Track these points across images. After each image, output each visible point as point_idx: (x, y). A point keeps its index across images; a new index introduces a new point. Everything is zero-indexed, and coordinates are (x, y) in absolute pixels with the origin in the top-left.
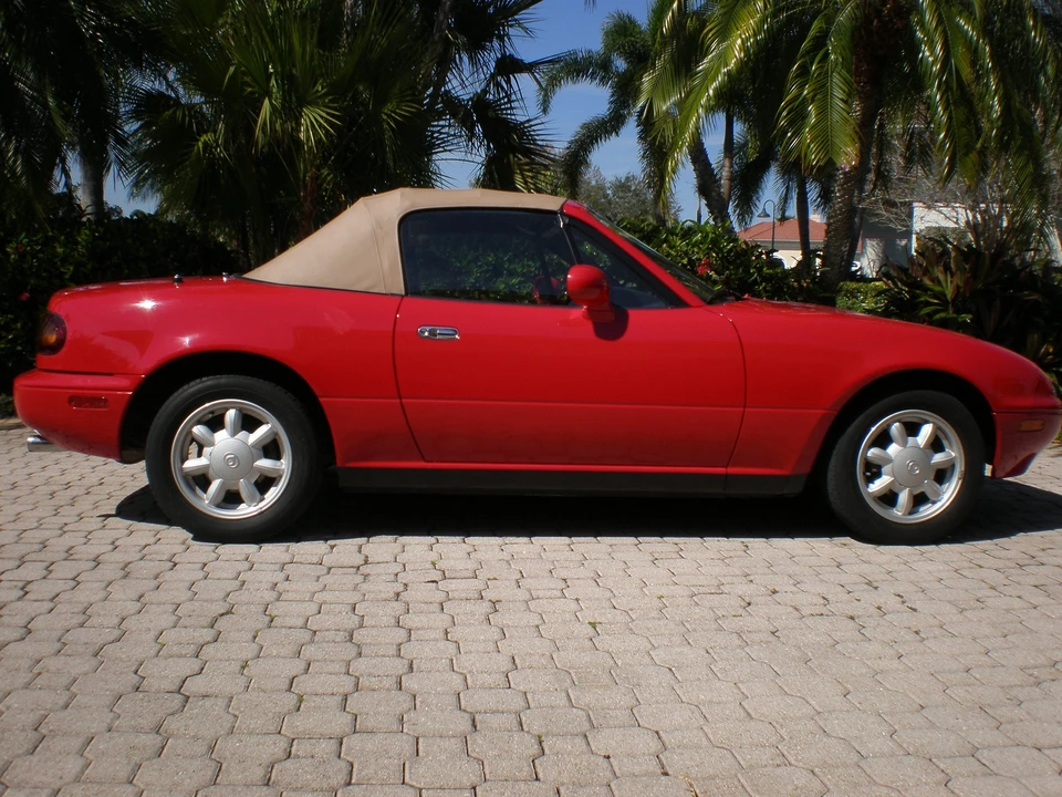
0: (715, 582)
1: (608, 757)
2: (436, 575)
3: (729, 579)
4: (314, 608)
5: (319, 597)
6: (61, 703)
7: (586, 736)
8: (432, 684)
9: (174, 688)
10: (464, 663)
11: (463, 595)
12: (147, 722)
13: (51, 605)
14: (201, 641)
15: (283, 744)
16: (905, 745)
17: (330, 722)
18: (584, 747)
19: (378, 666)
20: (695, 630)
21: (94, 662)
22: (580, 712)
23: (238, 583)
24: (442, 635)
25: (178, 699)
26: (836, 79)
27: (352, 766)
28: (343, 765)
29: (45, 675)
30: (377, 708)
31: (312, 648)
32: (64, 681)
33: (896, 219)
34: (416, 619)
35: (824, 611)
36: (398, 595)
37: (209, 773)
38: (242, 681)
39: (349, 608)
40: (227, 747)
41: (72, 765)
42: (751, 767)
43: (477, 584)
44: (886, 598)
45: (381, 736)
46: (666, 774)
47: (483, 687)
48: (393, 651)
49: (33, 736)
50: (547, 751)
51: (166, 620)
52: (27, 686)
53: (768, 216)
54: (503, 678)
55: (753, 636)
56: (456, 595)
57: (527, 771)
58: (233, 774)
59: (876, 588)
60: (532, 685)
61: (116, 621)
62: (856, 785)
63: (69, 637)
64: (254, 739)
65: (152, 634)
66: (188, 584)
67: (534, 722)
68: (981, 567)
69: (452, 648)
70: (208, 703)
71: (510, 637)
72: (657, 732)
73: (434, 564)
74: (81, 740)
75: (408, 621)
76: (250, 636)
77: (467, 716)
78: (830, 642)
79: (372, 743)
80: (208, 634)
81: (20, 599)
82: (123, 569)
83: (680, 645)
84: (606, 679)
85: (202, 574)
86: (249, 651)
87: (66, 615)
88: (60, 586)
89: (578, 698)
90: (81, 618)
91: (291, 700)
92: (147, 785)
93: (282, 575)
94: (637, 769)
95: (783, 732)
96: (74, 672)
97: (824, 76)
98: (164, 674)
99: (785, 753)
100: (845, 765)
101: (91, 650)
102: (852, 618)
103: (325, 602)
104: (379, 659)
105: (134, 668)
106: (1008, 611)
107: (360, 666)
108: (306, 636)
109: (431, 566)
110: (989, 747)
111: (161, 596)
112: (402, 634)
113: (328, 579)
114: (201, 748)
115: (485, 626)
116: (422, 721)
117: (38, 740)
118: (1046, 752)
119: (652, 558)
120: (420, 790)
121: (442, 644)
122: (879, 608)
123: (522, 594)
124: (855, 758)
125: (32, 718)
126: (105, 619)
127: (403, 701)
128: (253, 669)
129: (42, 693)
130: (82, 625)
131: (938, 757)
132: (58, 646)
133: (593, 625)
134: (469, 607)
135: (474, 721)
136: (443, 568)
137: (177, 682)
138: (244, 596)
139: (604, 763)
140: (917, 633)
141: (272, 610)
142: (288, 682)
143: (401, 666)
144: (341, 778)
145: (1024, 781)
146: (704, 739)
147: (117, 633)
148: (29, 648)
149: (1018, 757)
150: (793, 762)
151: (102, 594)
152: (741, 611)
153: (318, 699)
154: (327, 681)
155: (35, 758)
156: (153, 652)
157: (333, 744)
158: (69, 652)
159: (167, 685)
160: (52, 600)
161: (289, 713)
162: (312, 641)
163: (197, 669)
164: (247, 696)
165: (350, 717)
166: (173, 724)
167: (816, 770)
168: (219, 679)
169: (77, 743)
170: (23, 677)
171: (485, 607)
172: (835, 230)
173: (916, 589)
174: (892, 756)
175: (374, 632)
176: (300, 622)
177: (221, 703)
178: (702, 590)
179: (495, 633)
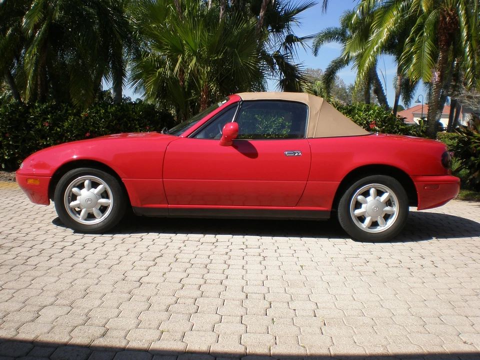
0: (357, 253)
1: (295, 310)
2: (244, 247)
3: (363, 253)
4: (194, 256)
5: (196, 253)
6: (95, 283)
7: (288, 303)
8: (234, 283)
9: (138, 280)
10: (248, 277)
11: (253, 254)
12: (126, 290)
13: (94, 251)
14: (149, 265)
15: (175, 299)
16: (412, 312)
17: (193, 293)
18: (287, 306)
19: (215, 276)
20: (342, 270)
21: (109, 271)
22: (288, 295)
23: (166, 246)
24: (241, 267)
25: (138, 284)
26: (426, 44)
27: (199, 307)
28: (195, 307)
29: (90, 274)
30: (212, 290)
31: (191, 269)
32: (97, 276)
33: (472, 104)
34: (233, 262)
35: (398, 265)
36: (227, 253)
37: (147, 307)
38: (163, 279)
39: (207, 257)
40: (153, 300)
41: (98, 302)
42: (349, 316)
43: (260, 251)
44: (427, 262)
45: (211, 298)
46: (315, 316)
47: (253, 285)
48: (222, 272)
49: (84, 293)
50: (272, 307)
51: (137, 258)
52: (83, 277)
53: (420, 102)
54: (261, 282)
55: (366, 273)
56: (250, 254)
57: (263, 312)
58: (155, 307)
59: (424, 258)
60: (272, 285)
61: (118, 257)
62: (388, 324)
63: (100, 262)
64: (164, 297)
65: (131, 263)
66: (147, 246)
67: (269, 297)
68: (472, 252)
69: (244, 271)
70: (149, 285)
71: (268, 269)
72: (316, 303)
73: (244, 243)
74: (101, 295)
75: (229, 262)
76: (168, 265)
77: (245, 294)
78: (397, 276)
79: (206, 301)
80: (152, 263)
81: (82, 249)
82: (122, 240)
83: (334, 275)
84: (302, 285)
85: (152, 243)
86: (167, 269)
87: (99, 255)
88: (98, 245)
89: (289, 290)
90: (105, 256)
91: (180, 285)
92: (124, 309)
93: (184, 244)
94: (305, 314)
95: (365, 305)
96: (101, 274)
97: (421, 43)
98: (134, 275)
99: (364, 312)
100: (386, 317)
101: (108, 267)
102: (409, 269)
103: (198, 254)
104: (215, 274)
105: (123, 273)
106: (476, 269)
107: (207, 276)
108: (189, 265)
109: (242, 243)
110: (446, 315)
111: (136, 250)
112: (226, 266)
113: (201, 247)
114: (145, 299)
115: (259, 265)
116: (227, 295)
117: (86, 293)
118: (470, 318)
119: (333, 244)
120: (222, 316)
121: (241, 270)
122: (422, 266)
123: (277, 255)
124: (391, 315)
125: (84, 287)
126: (114, 257)
127: (222, 288)
128: (167, 275)
129: (89, 280)
130: (105, 259)
131: (424, 317)
132: (96, 265)
133: (302, 267)
134: (254, 258)
135: (247, 296)
136: (247, 244)
137: (139, 278)
138: (167, 251)
139: (292, 311)
140: (434, 275)
141: (177, 256)
142: (180, 280)
143: (223, 277)
144: (194, 311)
145: (456, 327)
146: (334, 306)
147: (118, 262)
148: (85, 265)
149: (457, 319)
150: (366, 315)
151: (114, 248)
152: (363, 264)
153: (190, 286)
154: (195, 280)
155: (84, 300)
156: (131, 268)
157: (193, 300)
158: (100, 267)
159: (135, 279)
160: (94, 250)
161: (179, 289)
162: (191, 267)
163: (147, 274)
164: (164, 284)
165: (201, 292)
166: (135, 291)
167: (374, 318)
168: (155, 278)
169: (99, 295)
170: (81, 275)
171: (261, 258)
172: (432, 109)
173: (440, 259)
174: (405, 315)
175: (215, 265)
176: (188, 260)
177: (154, 285)
178: (350, 256)
179: (262, 267)
